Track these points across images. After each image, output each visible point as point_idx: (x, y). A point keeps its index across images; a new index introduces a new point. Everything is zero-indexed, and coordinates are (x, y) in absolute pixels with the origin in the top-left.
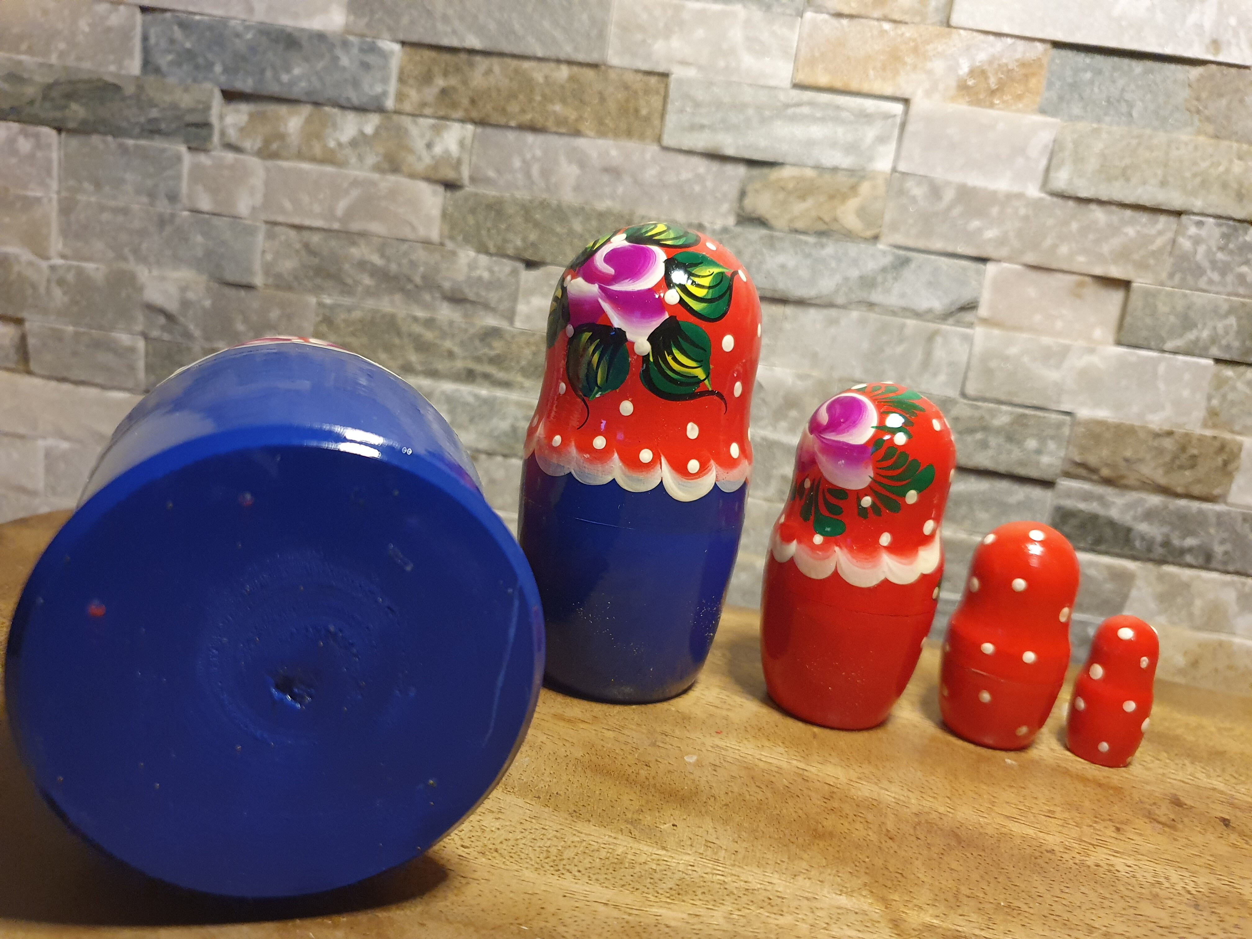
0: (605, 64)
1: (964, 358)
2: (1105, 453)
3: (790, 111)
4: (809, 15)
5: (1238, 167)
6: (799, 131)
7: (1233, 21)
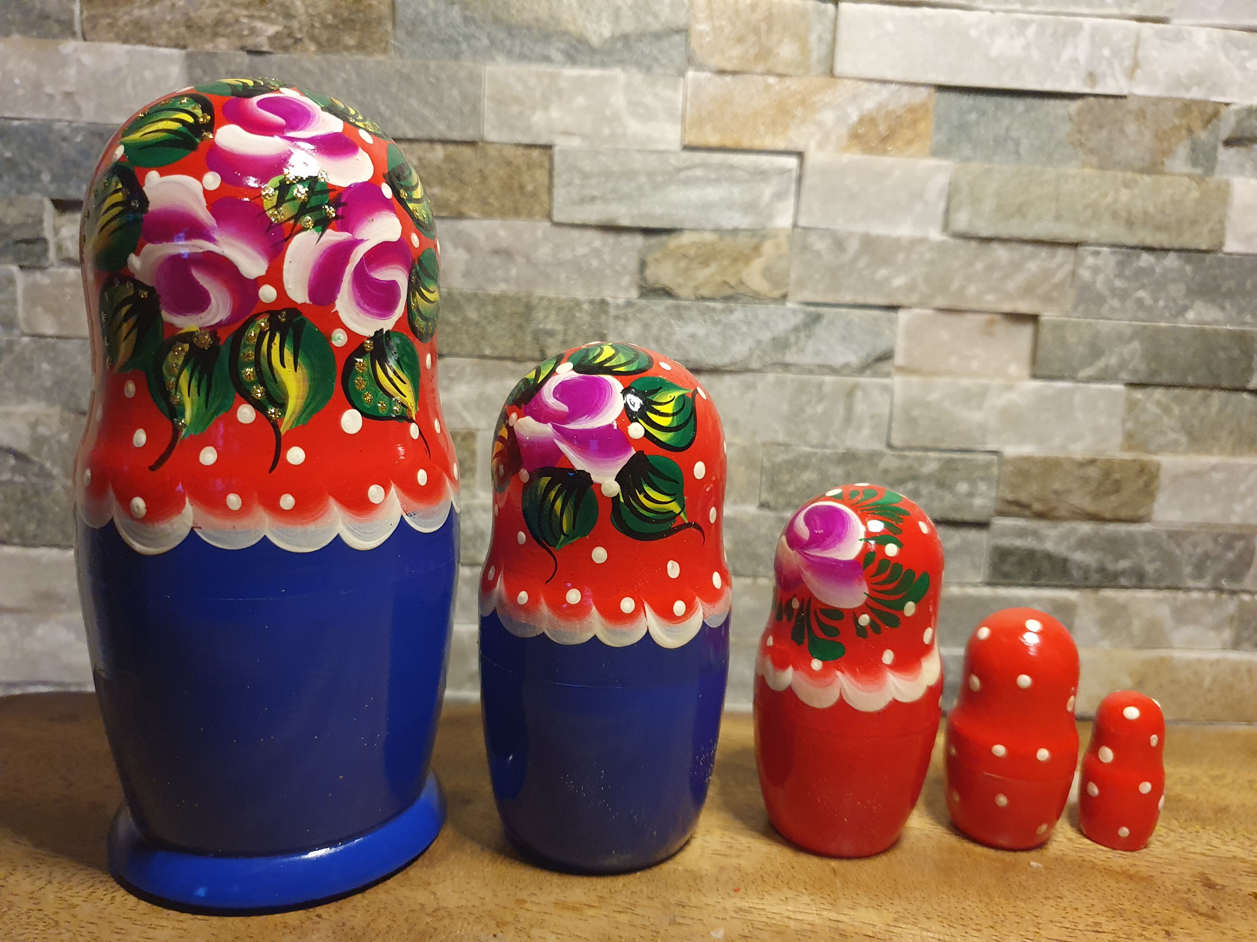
0: (483, 140)
1: (886, 410)
2: (1034, 488)
3: (683, 175)
4: (691, 74)
5: (1125, 195)
6: (695, 194)
7: (1106, 52)
